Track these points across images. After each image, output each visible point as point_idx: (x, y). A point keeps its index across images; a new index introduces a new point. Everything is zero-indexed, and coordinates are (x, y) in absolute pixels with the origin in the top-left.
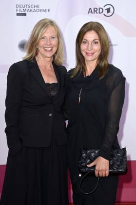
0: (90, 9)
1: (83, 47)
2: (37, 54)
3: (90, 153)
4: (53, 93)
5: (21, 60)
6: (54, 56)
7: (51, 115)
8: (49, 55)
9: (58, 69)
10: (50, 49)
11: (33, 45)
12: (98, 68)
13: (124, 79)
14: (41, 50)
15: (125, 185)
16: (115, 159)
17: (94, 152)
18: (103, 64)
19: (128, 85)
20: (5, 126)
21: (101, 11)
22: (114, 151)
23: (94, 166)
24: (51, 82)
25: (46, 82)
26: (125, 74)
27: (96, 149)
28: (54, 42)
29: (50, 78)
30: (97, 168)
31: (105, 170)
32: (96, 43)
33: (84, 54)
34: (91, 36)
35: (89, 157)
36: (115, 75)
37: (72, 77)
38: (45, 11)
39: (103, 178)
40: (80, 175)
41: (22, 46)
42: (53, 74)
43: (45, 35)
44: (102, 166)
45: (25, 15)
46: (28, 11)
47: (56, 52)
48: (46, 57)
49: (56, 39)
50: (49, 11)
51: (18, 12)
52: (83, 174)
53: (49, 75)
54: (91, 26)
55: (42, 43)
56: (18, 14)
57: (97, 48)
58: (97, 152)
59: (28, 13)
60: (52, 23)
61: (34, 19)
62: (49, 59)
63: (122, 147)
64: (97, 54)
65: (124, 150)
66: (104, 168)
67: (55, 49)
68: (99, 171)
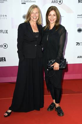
0: (53, 1)
1: (49, 17)
2: (30, 20)
3: (52, 61)
4: (37, 37)
5: (24, 22)
6: (37, 21)
7: (36, 45)
8: (35, 20)
9: (39, 26)
10: (35, 18)
11: (28, 16)
12: (55, 26)
13: (66, 31)
14: (32, 18)
15: (65, 73)
16: (61, 63)
17: (53, 61)
18: (57, 25)
19: (67, 33)
20: (17, 50)
21: (57, 2)
22: (61, 60)
23: (53, 66)
24: (36, 32)
25: (34, 32)
26: (66, 29)
27: (54, 59)
28: (37, 15)
29: (35, 30)
30: (54, 67)
31: (58, 68)
32: (55, 15)
33: (49, 20)
34: (52, 13)
35: (51, 62)
36: (62, 29)
37: (44, 30)
38: (33, 2)
39: (57, 71)
40: (48, 70)
41: (24, 17)
42: (37, 28)
43: (34, 11)
44: (56, 66)
45: (25, 3)
46: (26, 2)
47: (38, 19)
48: (34, 21)
49: (38, 14)
50: (35, 2)
51: (22, 2)
52: (49, 69)
53: (35, 29)
54: (52, 8)
55: (32, 15)
56: (22, 3)
57: (55, 17)
58: (54, 60)
59: (26, 3)
60: (36, 7)
61: (29, 5)
62: (35, 22)
63: (65, 58)
64: (55, 20)
65: (65, 59)
66: (57, 67)
67: (38, 18)
68: (55, 68)
